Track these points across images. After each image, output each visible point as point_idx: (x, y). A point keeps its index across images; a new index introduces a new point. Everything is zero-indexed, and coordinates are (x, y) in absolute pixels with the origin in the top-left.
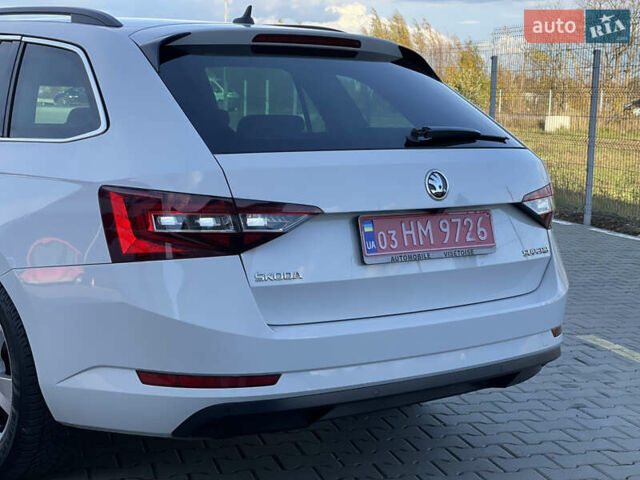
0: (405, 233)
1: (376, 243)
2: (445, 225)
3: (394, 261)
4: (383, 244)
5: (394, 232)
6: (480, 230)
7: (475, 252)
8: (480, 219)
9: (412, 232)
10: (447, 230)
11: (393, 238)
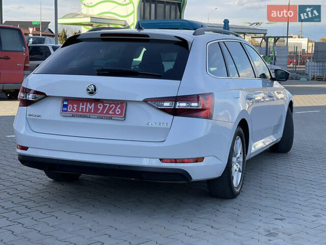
0: (81, 106)
1: (67, 109)
2: (100, 106)
3: (73, 116)
4: (70, 109)
5: (76, 106)
6: (118, 110)
7: (113, 118)
8: (119, 105)
9: (84, 107)
10: (101, 108)
11: (75, 108)
